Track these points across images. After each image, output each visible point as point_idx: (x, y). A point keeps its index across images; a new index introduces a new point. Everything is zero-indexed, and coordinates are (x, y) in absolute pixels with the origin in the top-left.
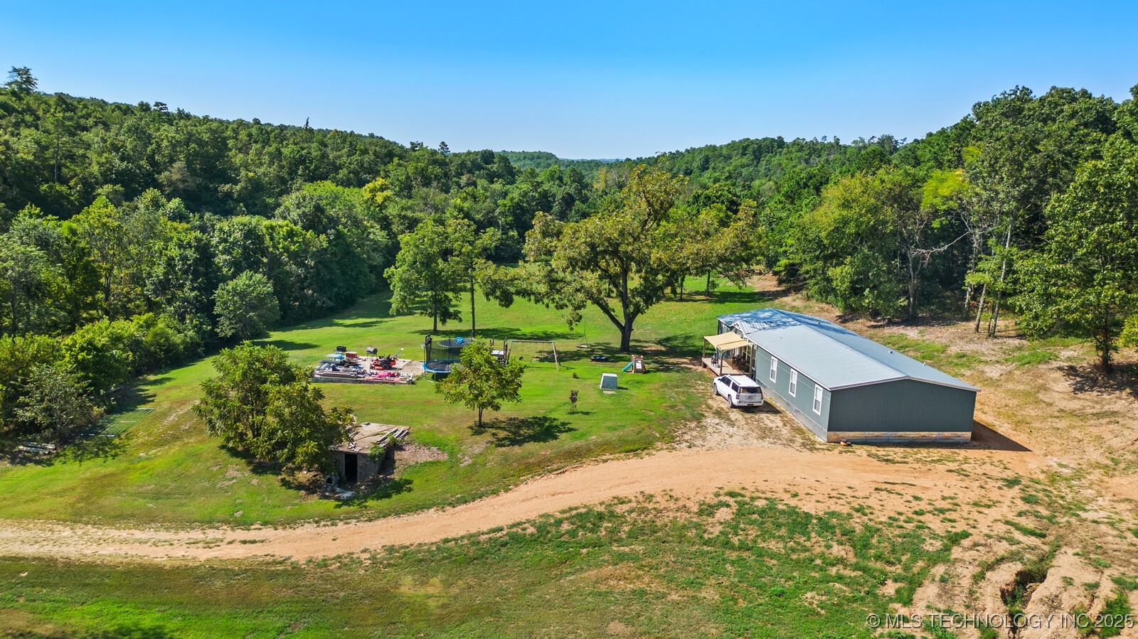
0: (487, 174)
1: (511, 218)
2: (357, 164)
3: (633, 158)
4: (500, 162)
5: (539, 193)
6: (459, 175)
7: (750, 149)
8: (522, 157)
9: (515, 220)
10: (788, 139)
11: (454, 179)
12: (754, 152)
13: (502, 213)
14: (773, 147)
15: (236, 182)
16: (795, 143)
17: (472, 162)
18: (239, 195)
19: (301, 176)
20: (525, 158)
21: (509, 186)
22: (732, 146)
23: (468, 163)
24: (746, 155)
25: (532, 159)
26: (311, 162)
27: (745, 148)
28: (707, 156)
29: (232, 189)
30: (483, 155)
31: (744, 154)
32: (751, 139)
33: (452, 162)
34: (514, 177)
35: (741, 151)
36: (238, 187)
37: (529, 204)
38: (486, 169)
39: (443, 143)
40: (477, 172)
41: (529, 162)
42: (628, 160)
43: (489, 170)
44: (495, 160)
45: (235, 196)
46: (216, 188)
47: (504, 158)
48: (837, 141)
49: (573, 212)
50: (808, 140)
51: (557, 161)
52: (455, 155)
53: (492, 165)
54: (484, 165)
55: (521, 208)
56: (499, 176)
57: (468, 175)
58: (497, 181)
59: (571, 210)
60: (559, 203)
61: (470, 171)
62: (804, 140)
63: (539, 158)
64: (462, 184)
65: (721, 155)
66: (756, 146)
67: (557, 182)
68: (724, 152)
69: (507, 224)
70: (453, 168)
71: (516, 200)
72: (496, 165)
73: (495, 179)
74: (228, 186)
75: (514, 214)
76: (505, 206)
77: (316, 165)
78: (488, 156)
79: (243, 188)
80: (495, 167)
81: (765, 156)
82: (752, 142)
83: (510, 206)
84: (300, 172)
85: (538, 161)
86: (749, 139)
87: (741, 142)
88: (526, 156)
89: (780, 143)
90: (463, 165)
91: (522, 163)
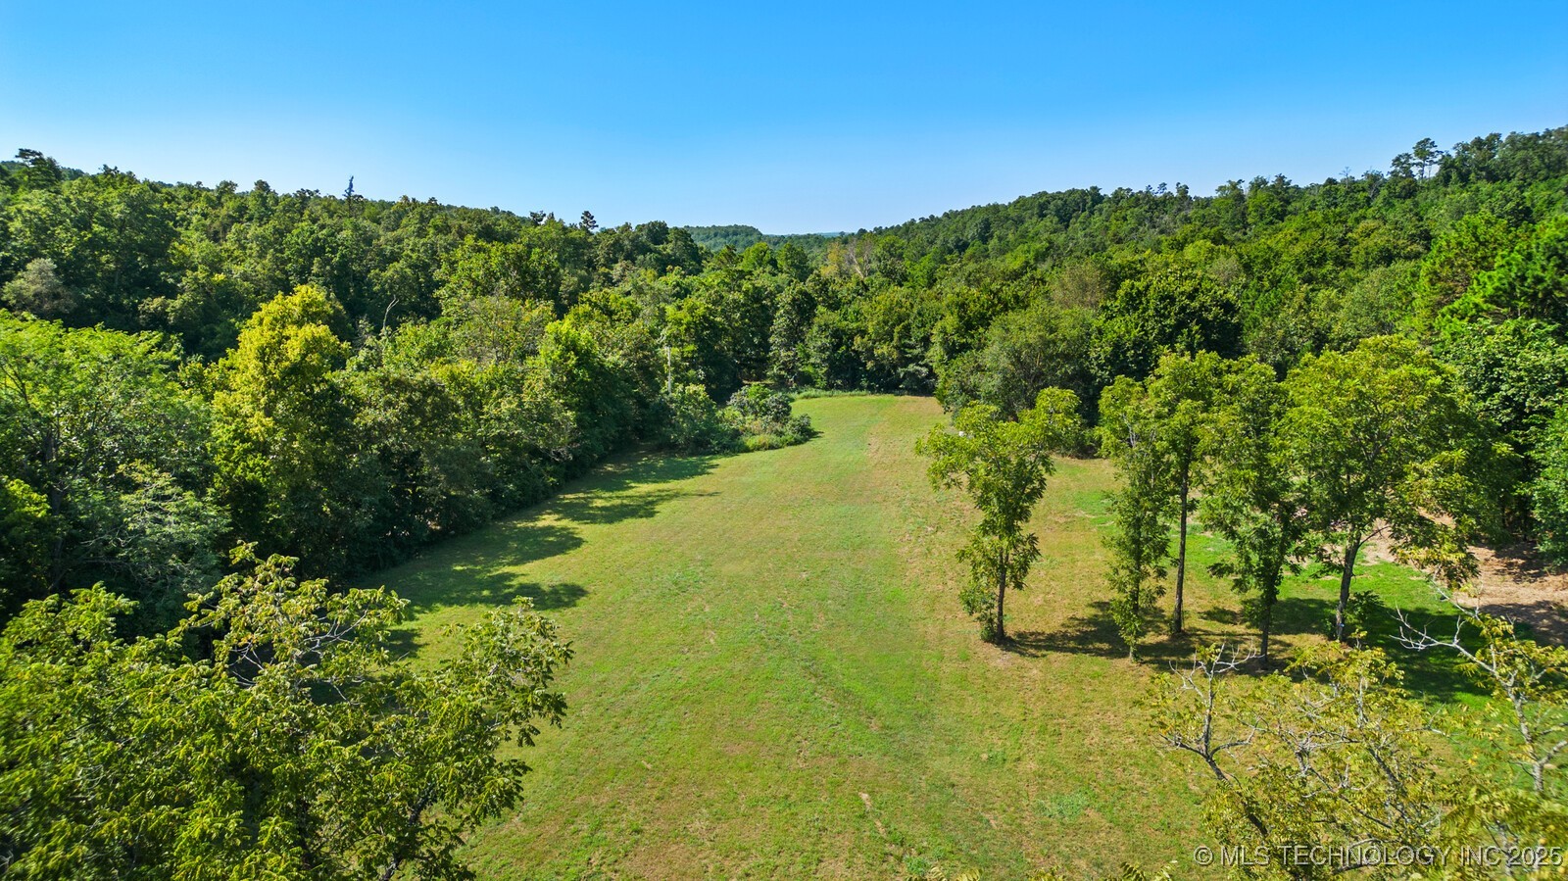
0: (657, 260)
1: (691, 347)
2: (426, 251)
3: (869, 229)
4: (677, 239)
5: (746, 293)
6: (611, 262)
7: (1051, 206)
8: (712, 233)
9: (700, 350)
10: (1107, 191)
11: (603, 270)
12: (1058, 211)
13: (674, 340)
14: (1085, 202)
15: (171, 292)
16: (1118, 196)
17: (632, 241)
18: (179, 318)
19: (317, 275)
20: (716, 235)
21: (691, 278)
22: (1021, 203)
23: (626, 242)
24: (1045, 216)
25: (726, 236)
26: (334, 251)
27: (1043, 207)
28: (987, 220)
29: (164, 306)
30: (650, 230)
31: (1042, 216)
32: (1050, 192)
33: (598, 243)
34: (699, 262)
35: (1036, 210)
36: (178, 303)
37: (727, 318)
38: (656, 251)
39: (586, 213)
40: (641, 257)
41: (722, 240)
42: (862, 231)
43: (659, 253)
44: (670, 237)
45: (171, 319)
46: (135, 306)
47: (684, 234)
48: (1184, 190)
49: (815, 328)
50: (1135, 191)
51: (761, 237)
52: (606, 232)
53: (665, 245)
54: (652, 246)
55: (713, 326)
56: (676, 262)
57: (624, 263)
58: (672, 270)
59: (810, 325)
60: (787, 312)
61: (630, 257)
62: (1129, 190)
63: (735, 234)
64: (615, 278)
65: (1007, 218)
66: (1060, 202)
67: (769, 268)
68: (1013, 214)
69: (684, 359)
70: (600, 253)
71: (701, 311)
72: (670, 246)
73: (669, 267)
74: (158, 301)
75: (699, 340)
76: (679, 322)
77: (343, 256)
78: (658, 232)
79: (187, 305)
80: (668, 248)
81: (1078, 217)
82: (1054, 197)
83: (688, 324)
84: (315, 269)
85: (735, 238)
86: (1045, 193)
87: (1035, 197)
88: (716, 232)
89: (1095, 196)
90: (617, 246)
91: (712, 242)
